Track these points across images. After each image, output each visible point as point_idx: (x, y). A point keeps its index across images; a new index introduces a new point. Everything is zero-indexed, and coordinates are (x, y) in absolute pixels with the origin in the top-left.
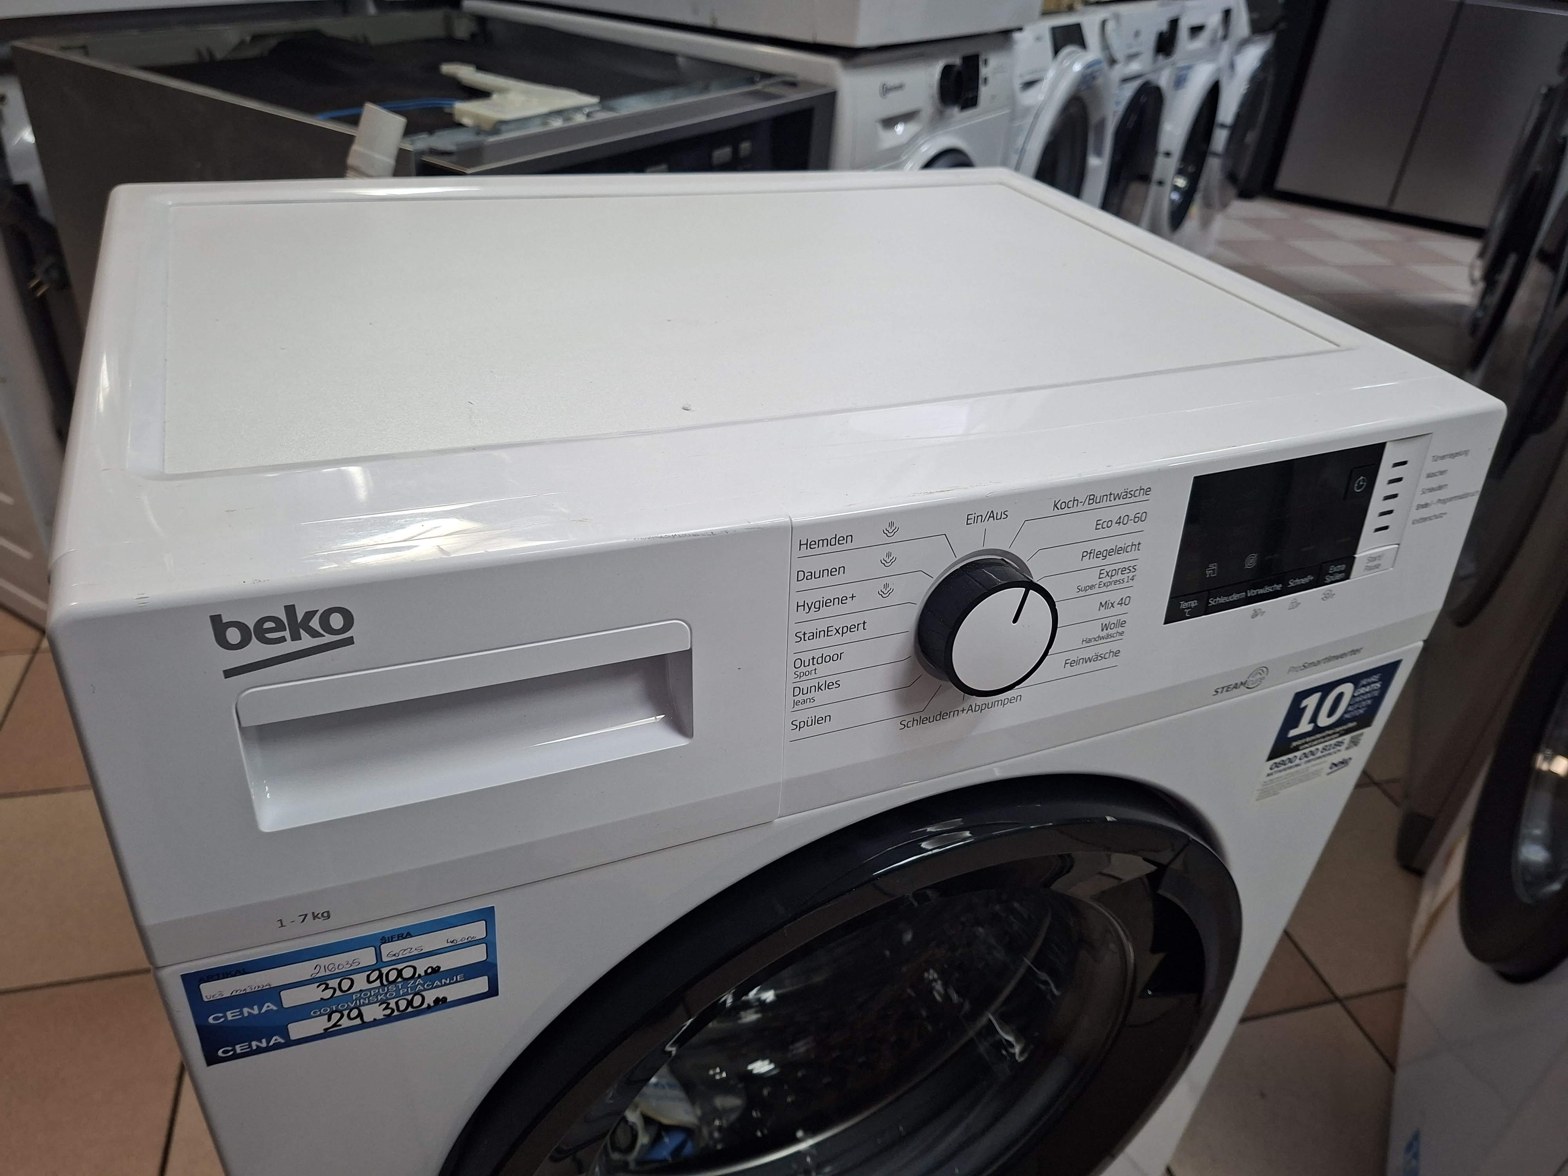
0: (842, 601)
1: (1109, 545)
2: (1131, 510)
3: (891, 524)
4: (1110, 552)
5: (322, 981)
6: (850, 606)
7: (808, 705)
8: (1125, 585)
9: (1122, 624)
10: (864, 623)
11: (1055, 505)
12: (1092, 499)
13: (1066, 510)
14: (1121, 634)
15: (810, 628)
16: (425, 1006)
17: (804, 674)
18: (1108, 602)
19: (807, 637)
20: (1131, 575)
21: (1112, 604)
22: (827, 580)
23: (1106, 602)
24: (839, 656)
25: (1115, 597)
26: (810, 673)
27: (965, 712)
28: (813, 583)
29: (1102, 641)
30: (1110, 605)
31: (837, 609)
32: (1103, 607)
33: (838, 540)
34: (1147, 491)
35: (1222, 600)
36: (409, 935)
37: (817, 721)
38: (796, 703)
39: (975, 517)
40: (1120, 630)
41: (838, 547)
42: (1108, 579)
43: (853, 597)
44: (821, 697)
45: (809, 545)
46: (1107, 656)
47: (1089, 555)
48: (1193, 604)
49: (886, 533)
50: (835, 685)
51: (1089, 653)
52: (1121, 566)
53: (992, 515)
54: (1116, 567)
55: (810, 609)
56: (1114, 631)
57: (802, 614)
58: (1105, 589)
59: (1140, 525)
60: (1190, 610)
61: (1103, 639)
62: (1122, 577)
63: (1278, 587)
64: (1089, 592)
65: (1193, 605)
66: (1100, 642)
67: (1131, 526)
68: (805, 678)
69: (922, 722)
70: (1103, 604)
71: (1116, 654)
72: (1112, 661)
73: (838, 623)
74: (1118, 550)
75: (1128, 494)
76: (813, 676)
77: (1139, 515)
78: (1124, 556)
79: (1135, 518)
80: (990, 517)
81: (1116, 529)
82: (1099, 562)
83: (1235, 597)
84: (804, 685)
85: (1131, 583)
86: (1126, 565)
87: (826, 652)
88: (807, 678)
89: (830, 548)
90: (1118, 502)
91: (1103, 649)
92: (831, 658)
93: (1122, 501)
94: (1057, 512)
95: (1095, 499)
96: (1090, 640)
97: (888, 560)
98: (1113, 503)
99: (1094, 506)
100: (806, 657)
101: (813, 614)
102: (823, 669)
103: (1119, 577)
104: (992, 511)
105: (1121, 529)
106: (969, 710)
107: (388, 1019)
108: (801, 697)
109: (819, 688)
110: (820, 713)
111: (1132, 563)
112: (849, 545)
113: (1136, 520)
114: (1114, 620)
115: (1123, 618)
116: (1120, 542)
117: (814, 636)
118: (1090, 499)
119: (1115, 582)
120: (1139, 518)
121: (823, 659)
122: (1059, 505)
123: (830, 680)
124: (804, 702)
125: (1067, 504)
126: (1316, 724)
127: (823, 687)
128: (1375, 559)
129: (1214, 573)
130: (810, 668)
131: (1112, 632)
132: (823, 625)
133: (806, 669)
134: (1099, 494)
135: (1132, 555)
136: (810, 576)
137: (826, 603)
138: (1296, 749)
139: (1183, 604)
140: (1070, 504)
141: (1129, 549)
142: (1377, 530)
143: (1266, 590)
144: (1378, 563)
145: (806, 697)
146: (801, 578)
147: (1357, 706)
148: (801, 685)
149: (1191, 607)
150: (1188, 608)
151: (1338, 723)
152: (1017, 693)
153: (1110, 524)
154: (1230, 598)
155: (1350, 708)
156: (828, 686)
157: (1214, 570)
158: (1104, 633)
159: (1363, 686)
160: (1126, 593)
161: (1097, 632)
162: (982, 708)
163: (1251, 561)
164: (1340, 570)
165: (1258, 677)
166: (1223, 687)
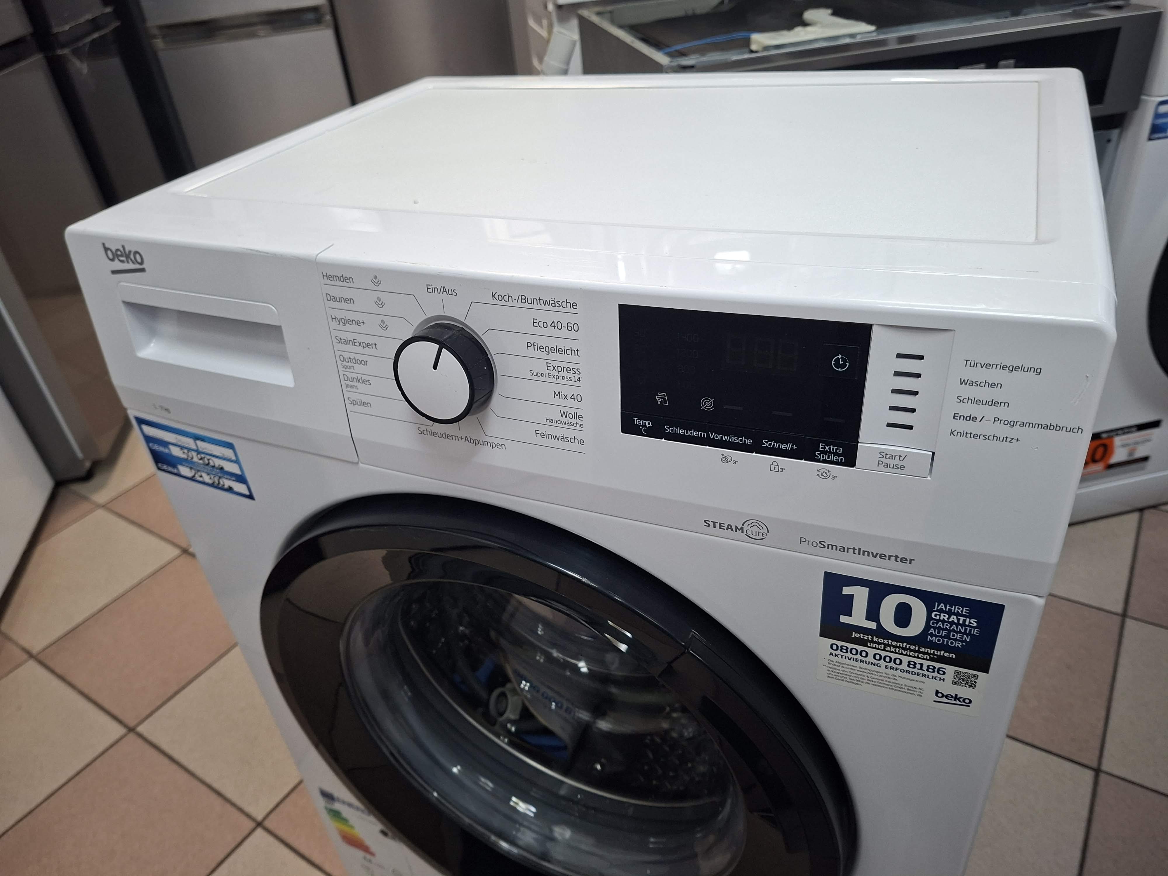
0: (358, 323)
1: (551, 343)
2: (565, 319)
3: (376, 277)
4: (552, 349)
5: (180, 447)
6: (362, 328)
7: (354, 390)
8: (573, 383)
9: (580, 417)
10: (375, 344)
11: (493, 296)
12: (523, 299)
13: (503, 303)
14: (581, 426)
15: (344, 336)
16: (225, 487)
17: (347, 366)
18: (561, 393)
19: (342, 341)
20: (577, 377)
21: (566, 397)
22: (343, 305)
23: (559, 392)
24: (366, 362)
25: (568, 391)
26: (350, 367)
27: (463, 440)
28: (336, 304)
29: (564, 426)
30: (564, 397)
31: (354, 328)
32: (557, 396)
33: (346, 279)
34: (574, 305)
35: (681, 431)
36: (204, 441)
37: (363, 404)
38: (347, 386)
39: (432, 288)
40: (580, 422)
41: (345, 284)
42: (555, 373)
43: (363, 322)
44: (362, 387)
45: (329, 277)
46: (572, 441)
47: (533, 346)
48: (648, 424)
49: (374, 282)
50: (368, 383)
51: (556, 432)
52: (567, 365)
53: (445, 290)
54: (562, 365)
55: (339, 322)
56: (573, 421)
57: (334, 325)
58: (554, 380)
59: (573, 334)
60: (646, 428)
61: (565, 424)
62: (569, 375)
63: (749, 442)
64: (541, 378)
66: (561, 425)
67: (565, 333)
68: (347, 370)
69: (433, 434)
70: (557, 393)
71: (581, 442)
72: (576, 446)
73: (360, 339)
74: (560, 351)
77: (571, 325)
78: (564, 357)
79: (568, 326)
80: (443, 291)
81: (551, 331)
82: (543, 355)
83: (695, 434)
84: (350, 375)
85: (578, 383)
86: (571, 366)
87: (358, 357)
88: (350, 370)
89: (341, 283)
90: (547, 307)
91: (569, 433)
92: (361, 362)
93: (550, 308)
94: (495, 302)
95: (526, 299)
96: (552, 421)
97: (380, 303)
98: (543, 307)
99: (526, 306)
100: (346, 355)
101: (341, 327)
102: (358, 368)
103: (565, 374)
104: (444, 287)
105: (555, 332)
106: (465, 440)
107: (212, 485)
108: (349, 383)
109: (359, 381)
110: (365, 399)
111: (576, 366)
112: (352, 285)
113: (570, 328)
114: (571, 411)
115: (579, 412)
116: (560, 344)
117: (346, 342)
118: (522, 299)
119: (563, 378)
121: (356, 361)
122: (496, 296)
123: (364, 377)
124: (352, 387)
125: (503, 298)
126: (879, 625)
127: (361, 381)
128: (892, 457)
129: (665, 402)
130: (350, 364)
131: (570, 421)
132: (350, 337)
133: (347, 364)
134: (529, 297)
135: (573, 358)
136: (334, 299)
137: (349, 321)
138: (863, 643)
139: (638, 422)
140: (506, 298)
141: (569, 352)
142: (890, 425)
143: (733, 439)
144: (901, 463)
145: (352, 384)
146: (329, 299)
147: (944, 633)
148: (348, 374)
149: (646, 426)
150: (643, 426)
151: (920, 640)
152: (501, 442)
153: (545, 325)
154: (689, 433)
155: (932, 631)
156: (364, 381)
157: (664, 399)
158: (564, 419)
159: (941, 611)
160: (576, 391)
161: (558, 417)
162: (476, 442)
163: (707, 404)
164: (836, 454)
165: (755, 529)
166: (715, 523)
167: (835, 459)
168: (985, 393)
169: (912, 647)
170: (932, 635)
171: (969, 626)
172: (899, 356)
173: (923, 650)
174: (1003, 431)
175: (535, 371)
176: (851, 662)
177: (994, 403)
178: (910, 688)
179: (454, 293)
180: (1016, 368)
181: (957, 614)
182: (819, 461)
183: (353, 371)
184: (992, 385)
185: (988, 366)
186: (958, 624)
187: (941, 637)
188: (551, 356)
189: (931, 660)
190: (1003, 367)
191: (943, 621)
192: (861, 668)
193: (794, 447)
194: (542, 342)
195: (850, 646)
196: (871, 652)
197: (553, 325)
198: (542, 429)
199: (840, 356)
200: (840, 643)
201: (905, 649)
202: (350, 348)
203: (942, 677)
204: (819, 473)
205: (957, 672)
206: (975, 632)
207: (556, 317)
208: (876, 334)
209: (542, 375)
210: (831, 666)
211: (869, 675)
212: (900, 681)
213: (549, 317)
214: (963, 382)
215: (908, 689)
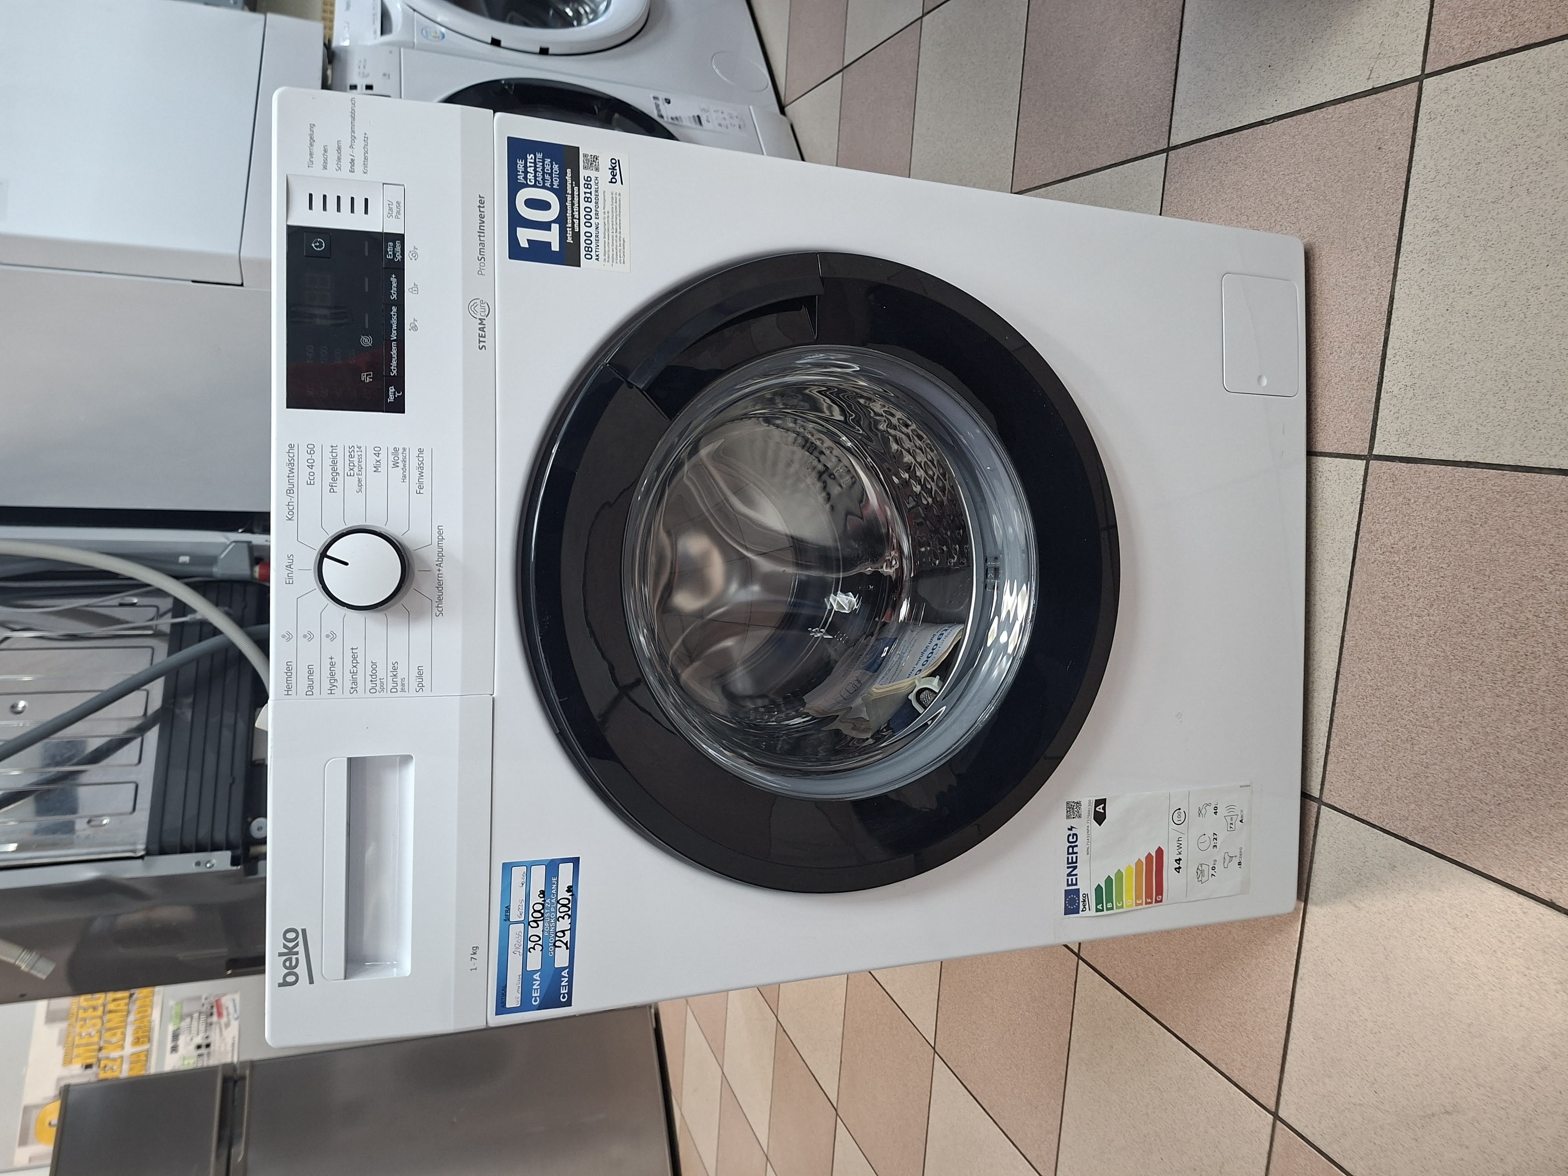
0: (332, 665)
1: (328, 471)
2: (304, 456)
3: (283, 636)
4: (334, 470)
5: (526, 951)
6: (338, 660)
7: (406, 683)
8: (363, 454)
9: (396, 450)
10: (352, 649)
11: (290, 519)
12: (290, 491)
13: (295, 511)
14: (404, 449)
15: (348, 684)
16: (570, 898)
17: (382, 686)
18: (375, 466)
19: (354, 686)
20: (356, 449)
21: (378, 461)
22: (316, 677)
24: (374, 664)
25: (372, 460)
26: (382, 682)
27: (441, 568)
28: (316, 686)
29: (407, 466)
30: (378, 463)
31: (338, 669)
32: (378, 469)
33: (289, 670)
34: (291, 447)
35: (394, 363)
36: (508, 908)
37: (420, 675)
38: (403, 690)
39: (289, 579)
40: (401, 451)
41: (294, 671)
42: (356, 469)
43: (331, 658)
44: (402, 673)
45: (289, 689)
46: (421, 459)
47: (333, 488)
48: (392, 390)
49: (289, 640)
50: (396, 665)
51: (415, 474)
52: (347, 458)
54: (347, 462)
55: (334, 686)
57: (336, 691)
58: (363, 471)
59: (317, 449)
62: (356, 456)
63: (394, 309)
64: (363, 483)
65: (394, 390)
66: (408, 468)
67: (317, 457)
69: (440, 600)
70: (375, 469)
71: (421, 451)
72: (426, 456)
73: (349, 666)
74: (334, 463)
75: (291, 464)
76: (385, 681)
77: (309, 450)
78: (340, 459)
79: (310, 454)
81: (317, 469)
82: (340, 478)
83: (394, 352)
84: (390, 684)
85: (363, 449)
86: (347, 454)
87: (369, 672)
88: (385, 683)
89: (294, 676)
90: (295, 471)
91: (414, 463)
92: (374, 669)
93: (295, 467)
94: (295, 518)
96: (405, 476)
97: (309, 636)
98: (296, 474)
99: (295, 489)
100: (369, 685)
101: (339, 684)
102: (380, 673)
103: (356, 460)
104: (287, 567)
105: (318, 464)
106: (439, 566)
107: (573, 917)
108: (399, 688)
109: (395, 675)
110: (414, 673)
111: (347, 449)
112: (294, 664)
113: (312, 452)
114: (391, 458)
115: (391, 450)
116: (328, 462)
117: (355, 682)
119: (359, 462)
120: (311, 450)
121: (374, 674)
122: (290, 517)
123: (390, 669)
124: (403, 685)
125: (291, 510)
126: (554, 221)
127: (395, 673)
128: (391, 209)
129: (370, 375)
130: (378, 682)
131: (401, 458)
132: (348, 676)
133: (378, 685)
134: (287, 486)
135: (340, 451)
136: (311, 686)
137: (332, 675)
138: (576, 236)
139: (391, 399)
140: (291, 508)
141: (334, 455)
142: (366, 212)
143: (394, 321)
144: (395, 203)
145: (400, 684)
146: (311, 693)
147: (547, 177)
148: (390, 687)
149: (394, 392)
150: (395, 394)
151: (561, 193)
152: (435, 531)
153: (312, 474)
154: (395, 356)
155: (548, 184)
156: (395, 669)
157: (367, 375)
158: (401, 465)
159: (525, 178)
160: (371, 452)
161: (399, 470)
162: (441, 555)
163: (366, 341)
164: (394, 247)
165: (478, 308)
166: (480, 341)
167: (398, 248)
168: (332, 155)
169: (569, 198)
170: (552, 184)
171: (535, 160)
172: (311, 208)
173: (569, 191)
174: (359, 143)
175: (357, 488)
176: (601, 244)
177: (339, 148)
178: (614, 201)
179: (291, 558)
180: (311, 138)
181: (526, 167)
182: (403, 258)
183: (385, 678)
184: (325, 151)
185: (311, 154)
186: (535, 167)
187: (552, 179)
188: (340, 470)
189: (578, 185)
190: (311, 145)
191: (535, 177)
192: (605, 237)
193: (394, 276)
194: (328, 478)
195: (583, 245)
196: (583, 229)
197: (311, 467)
198: (415, 487)
199: (313, 245)
200: (583, 253)
201: (573, 204)
202: (360, 678)
203: (593, 179)
204: (413, 259)
205: (585, 168)
206: (540, 156)
207: (303, 464)
208: (293, 222)
209: (360, 481)
210: (611, 259)
211: (610, 231)
212: (608, 208)
213: (304, 471)
214: (325, 168)
215: (616, 202)
